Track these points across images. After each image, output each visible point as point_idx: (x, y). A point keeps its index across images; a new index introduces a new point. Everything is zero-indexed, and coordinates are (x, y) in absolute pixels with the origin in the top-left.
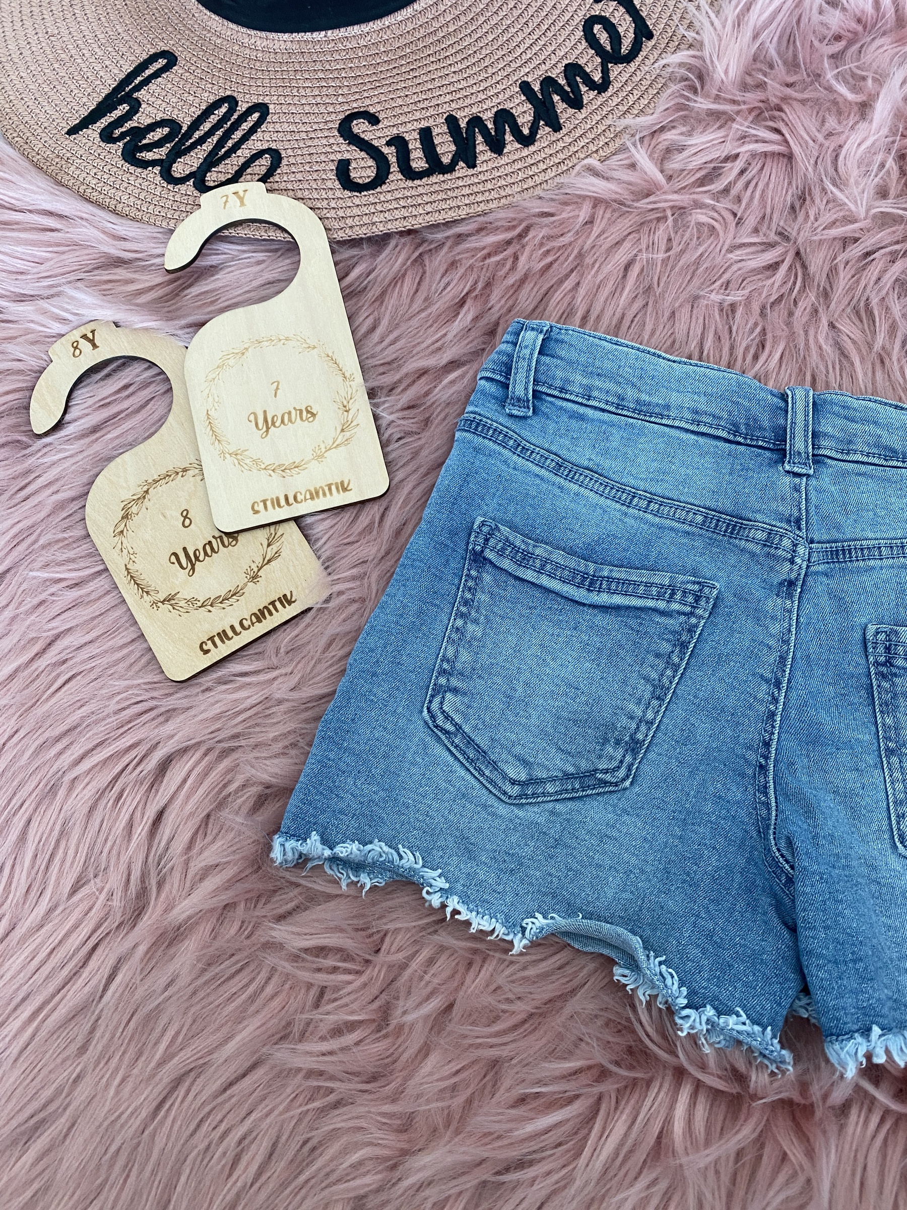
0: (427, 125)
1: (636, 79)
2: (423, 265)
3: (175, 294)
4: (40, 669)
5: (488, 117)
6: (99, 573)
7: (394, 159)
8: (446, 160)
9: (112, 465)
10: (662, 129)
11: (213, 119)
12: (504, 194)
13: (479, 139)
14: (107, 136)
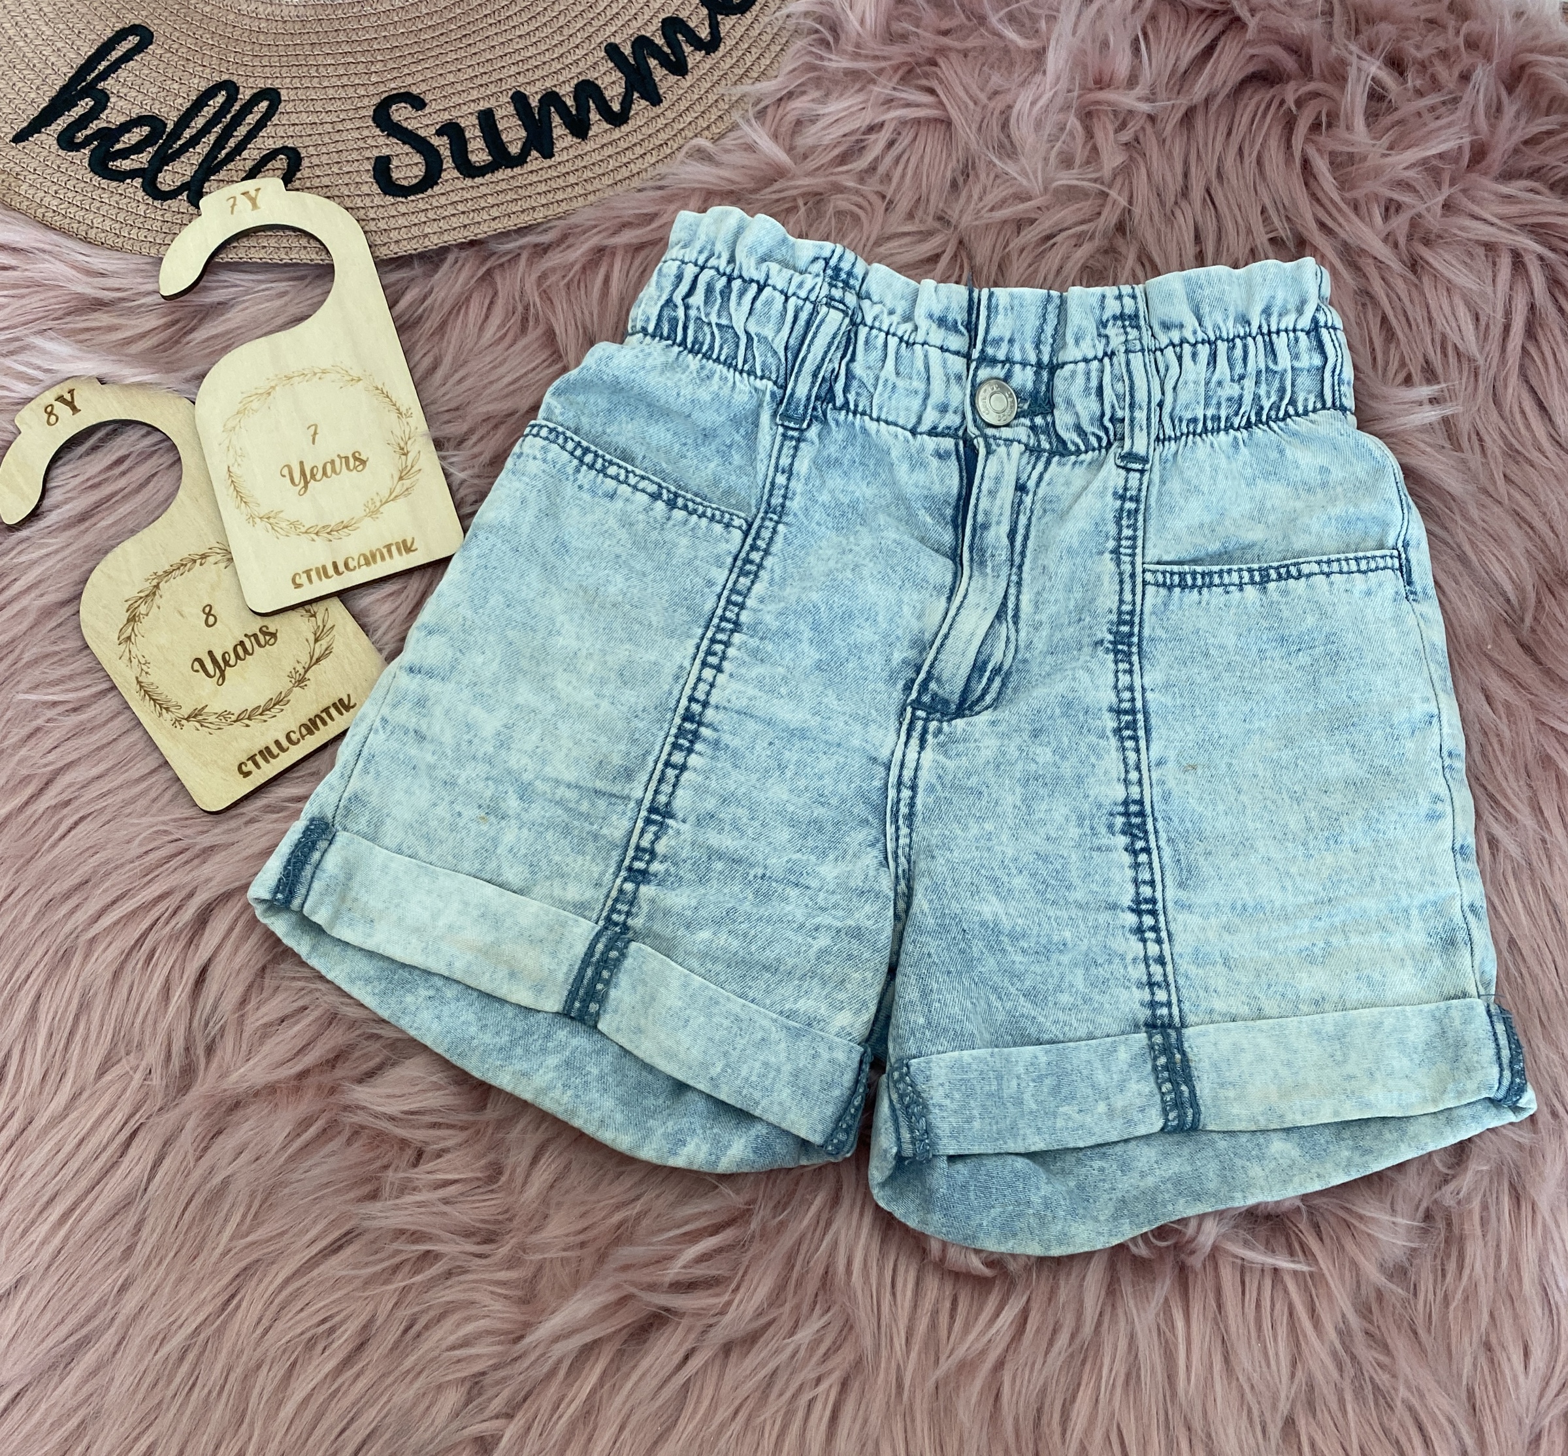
0: (487, 106)
1: (754, 33)
2: (493, 284)
3: (174, 341)
4: (37, 816)
5: (566, 92)
6: (103, 693)
7: (448, 153)
8: (515, 149)
9: (110, 556)
10: (790, 95)
11: (208, 112)
12: (590, 188)
13: (556, 120)
14: (67, 141)
